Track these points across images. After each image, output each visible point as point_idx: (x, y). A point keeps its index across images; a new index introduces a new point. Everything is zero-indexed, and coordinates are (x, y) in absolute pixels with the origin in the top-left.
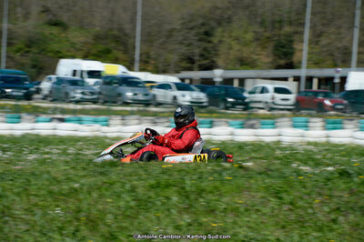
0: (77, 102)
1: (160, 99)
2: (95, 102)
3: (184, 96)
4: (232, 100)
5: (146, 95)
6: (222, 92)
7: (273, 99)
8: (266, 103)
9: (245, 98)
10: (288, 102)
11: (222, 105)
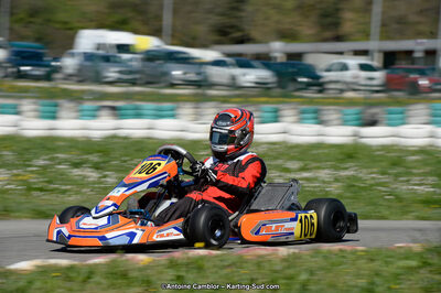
1: (216, 79)
2: (133, 83)
3: (244, 75)
4: (305, 80)
5: (198, 74)
6: (290, 70)
7: (357, 77)
8: (345, 83)
9: (319, 77)
10: (375, 82)
11: (291, 86)
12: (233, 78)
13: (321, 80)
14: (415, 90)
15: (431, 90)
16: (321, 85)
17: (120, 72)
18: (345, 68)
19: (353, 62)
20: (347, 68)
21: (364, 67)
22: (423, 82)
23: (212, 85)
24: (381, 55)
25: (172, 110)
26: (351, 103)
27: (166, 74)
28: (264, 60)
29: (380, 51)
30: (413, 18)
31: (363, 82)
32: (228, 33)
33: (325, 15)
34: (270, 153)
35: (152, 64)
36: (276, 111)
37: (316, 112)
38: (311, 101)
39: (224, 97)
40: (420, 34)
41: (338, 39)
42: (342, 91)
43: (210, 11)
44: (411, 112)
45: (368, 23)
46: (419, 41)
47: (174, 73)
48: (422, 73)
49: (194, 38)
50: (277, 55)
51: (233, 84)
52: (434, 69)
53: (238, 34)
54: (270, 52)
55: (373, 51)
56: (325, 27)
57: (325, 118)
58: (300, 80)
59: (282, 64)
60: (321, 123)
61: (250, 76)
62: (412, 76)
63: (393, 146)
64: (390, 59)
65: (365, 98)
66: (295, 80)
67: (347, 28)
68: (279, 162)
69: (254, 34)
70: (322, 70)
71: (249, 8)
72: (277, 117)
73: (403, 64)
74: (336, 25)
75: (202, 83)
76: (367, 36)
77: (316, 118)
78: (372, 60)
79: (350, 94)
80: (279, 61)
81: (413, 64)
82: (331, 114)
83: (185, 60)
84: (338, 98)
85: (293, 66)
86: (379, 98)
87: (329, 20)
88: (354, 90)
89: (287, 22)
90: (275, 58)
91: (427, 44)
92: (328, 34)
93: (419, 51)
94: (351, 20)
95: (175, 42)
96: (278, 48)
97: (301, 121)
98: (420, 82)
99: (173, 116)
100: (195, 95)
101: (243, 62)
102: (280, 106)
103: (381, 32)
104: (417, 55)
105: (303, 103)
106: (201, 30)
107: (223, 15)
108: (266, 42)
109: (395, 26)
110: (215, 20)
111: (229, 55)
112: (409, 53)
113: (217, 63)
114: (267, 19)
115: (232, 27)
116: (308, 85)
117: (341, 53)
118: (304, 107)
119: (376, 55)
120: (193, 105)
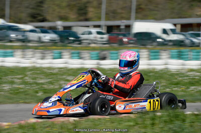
1: (31, 39)
3: (45, 36)
4: (72, 39)
5: (23, 36)
6: (66, 34)
7: (95, 37)
8: (91, 40)
9: (79, 38)
10: (104, 40)
11: (66, 42)
12: (40, 38)
13: (80, 39)
14: (121, 43)
15: (128, 43)
16: (80, 41)
18: (90, 33)
19: (94, 30)
20: (91, 33)
21: (99, 33)
22: (125, 40)
23: (30, 41)
24: (106, 27)
26: (94, 49)
27: (8, 36)
28: (53, 30)
29: (105, 26)
30: (119, 11)
31: (99, 40)
32: (36, 17)
33: (80, 9)
34: (60, 73)
35: (1, 32)
36: (60, 53)
37: (79, 53)
38: (76, 48)
39: (36, 46)
40: (122, 18)
41: (87, 20)
42: (89, 44)
43: (27, 7)
45: (100, 13)
46: (123, 21)
47: (12, 35)
48: (125, 36)
49: (20, 19)
50: (59, 27)
51: (40, 41)
52: (129, 34)
53: (40, 18)
54: (57, 26)
55: (102, 26)
56: (80, 15)
57: (83, 56)
58: (70, 39)
59: (61, 31)
60: (81, 58)
61: (47, 37)
62: (120, 37)
63: (115, 69)
64: (110, 29)
65: (100, 47)
66: (68, 39)
67: (90, 15)
68: (64, 77)
69: (48, 18)
70: (80, 34)
71: (45, 6)
72: (61, 56)
73: (115, 31)
74: (85, 14)
75: (25, 40)
76: (99, 19)
77: (78, 56)
78: (102, 29)
79: (93, 45)
80: (60, 30)
81: (120, 32)
82: (85, 54)
83: (16, 30)
84: (88, 47)
85: (67, 32)
86: (106, 47)
87: (83, 11)
88: (95, 43)
89: (63, 12)
90: (58, 29)
91: (126, 22)
92: (82, 18)
93: (123, 26)
94: (92, 12)
95: (12, 21)
96: (60, 24)
97: (72, 58)
98: (124, 40)
99: (12, 56)
100: (22, 46)
101: (44, 31)
102: (62, 51)
103: (106, 17)
105: (72, 49)
106: (23, 15)
107: (33, 9)
108: (54, 21)
109: (111, 14)
110: (30, 11)
111: (37, 27)
112: (118, 26)
113: (32, 31)
114: (54, 11)
115: (38, 14)
116: (74, 41)
117: (88, 26)
118: (73, 51)
119: (104, 27)
120: (21, 50)
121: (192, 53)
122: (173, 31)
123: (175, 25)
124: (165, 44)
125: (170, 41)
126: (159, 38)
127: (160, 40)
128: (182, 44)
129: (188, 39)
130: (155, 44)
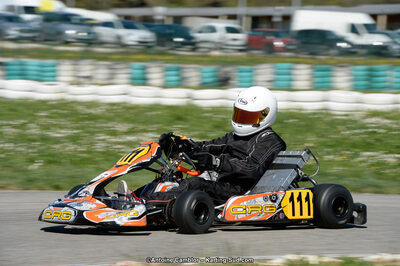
0: (15, 40)
2: (32, 40)
3: (129, 34)
4: (181, 40)
5: (89, 33)
6: (168, 31)
7: (224, 38)
8: (213, 42)
9: (192, 38)
10: (237, 43)
12: (119, 37)
13: (193, 41)
14: (270, 49)
15: (284, 50)
16: (193, 44)
17: (22, 31)
18: (213, 30)
19: (221, 25)
20: (216, 31)
21: (230, 30)
22: (278, 44)
24: (250, 19)
25: (53, 66)
27: (60, 33)
28: (147, 22)
29: (248, 16)
35: (49, 25)
36: (144, 68)
37: (178, 69)
44: (259, 71)
46: (277, 8)
47: (67, 32)
48: (277, 35)
50: (160, 17)
51: (119, 43)
52: (287, 31)
54: (154, 15)
55: (241, 16)
57: (187, 75)
58: (175, 40)
61: (133, 36)
62: (269, 38)
64: (256, 21)
66: (171, 40)
70: (195, 32)
72: (145, 73)
73: (264, 27)
75: (92, 41)
77: (177, 75)
78: (241, 24)
79: (217, 53)
81: (272, 27)
82: (193, 74)
85: (170, 28)
88: (221, 49)
91: (284, 10)
93: (277, 16)
96: (161, 12)
97: (165, 78)
98: (276, 44)
99: (54, 72)
101: (128, 23)
104: (275, 20)
105: (167, 62)
112: (269, 18)
116: (183, 44)
117: (216, 17)
118: (168, 65)
119: (244, 19)
120: (72, 62)
121: (395, 73)
122: (370, 29)
123: (374, 17)
124: (353, 52)
125: (363, 47)
126: (342, 40)
127: (344, 45)
128: (384, 52)
129: (396, 43)
130: (332, 52)
